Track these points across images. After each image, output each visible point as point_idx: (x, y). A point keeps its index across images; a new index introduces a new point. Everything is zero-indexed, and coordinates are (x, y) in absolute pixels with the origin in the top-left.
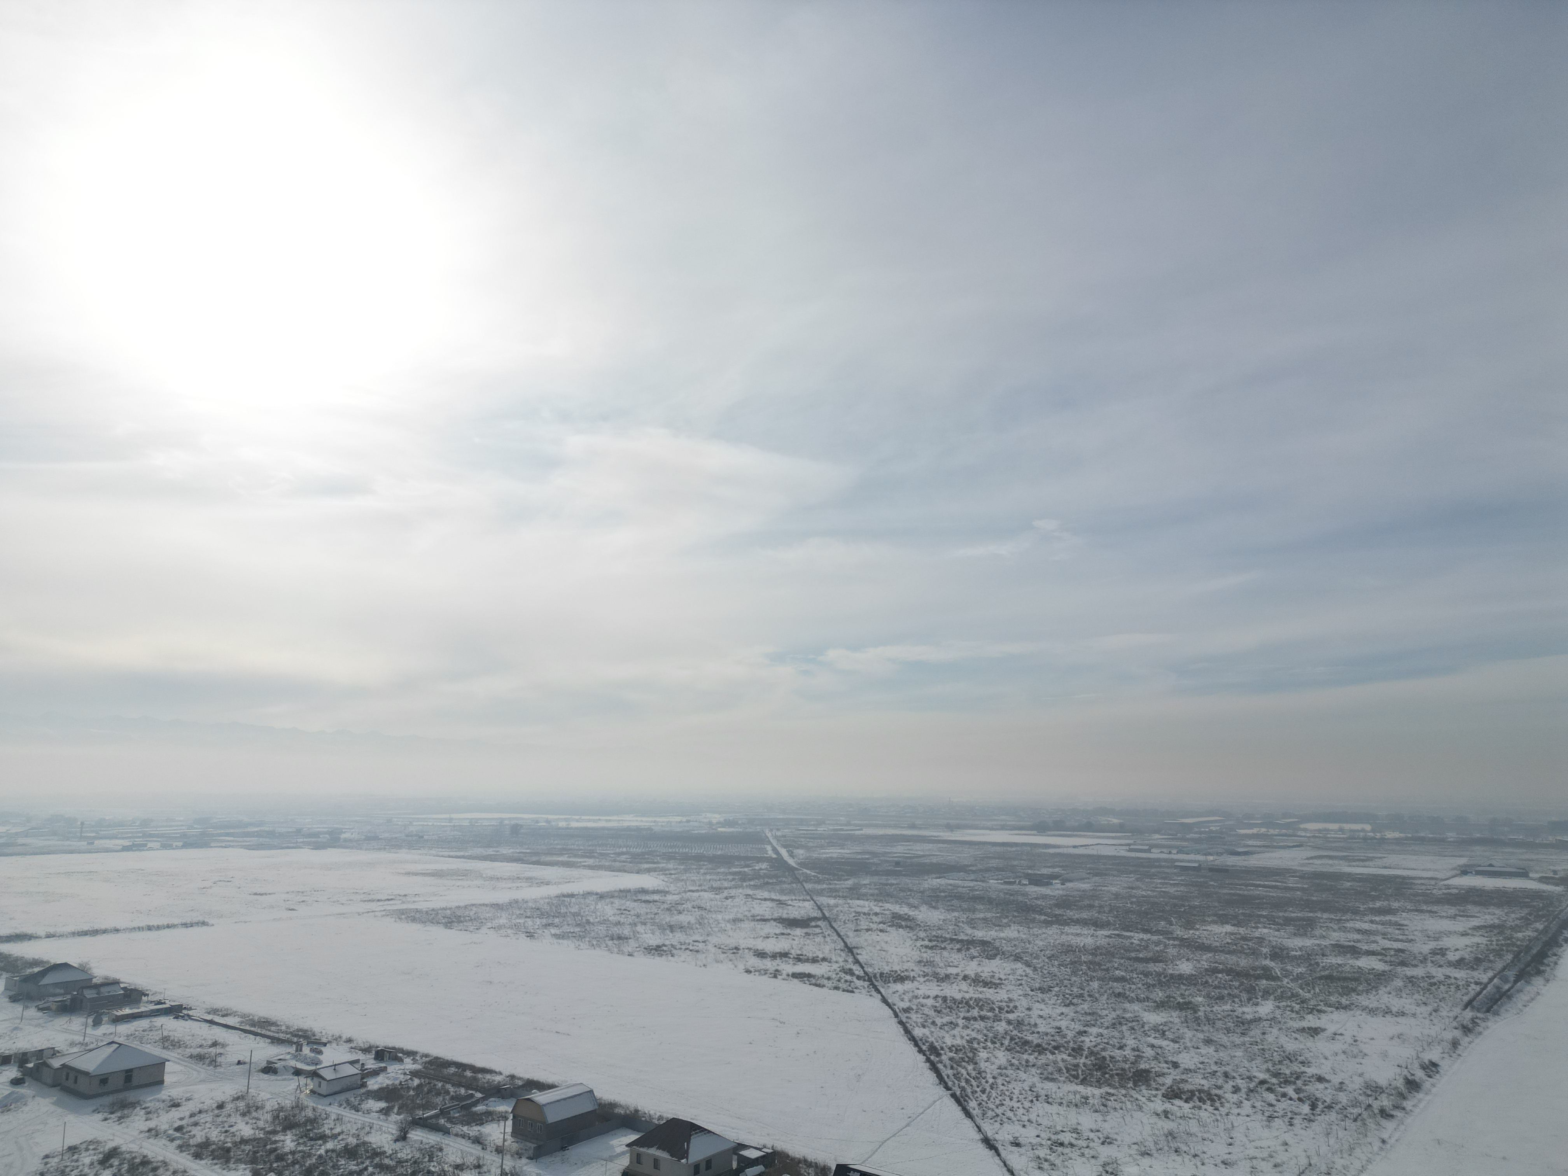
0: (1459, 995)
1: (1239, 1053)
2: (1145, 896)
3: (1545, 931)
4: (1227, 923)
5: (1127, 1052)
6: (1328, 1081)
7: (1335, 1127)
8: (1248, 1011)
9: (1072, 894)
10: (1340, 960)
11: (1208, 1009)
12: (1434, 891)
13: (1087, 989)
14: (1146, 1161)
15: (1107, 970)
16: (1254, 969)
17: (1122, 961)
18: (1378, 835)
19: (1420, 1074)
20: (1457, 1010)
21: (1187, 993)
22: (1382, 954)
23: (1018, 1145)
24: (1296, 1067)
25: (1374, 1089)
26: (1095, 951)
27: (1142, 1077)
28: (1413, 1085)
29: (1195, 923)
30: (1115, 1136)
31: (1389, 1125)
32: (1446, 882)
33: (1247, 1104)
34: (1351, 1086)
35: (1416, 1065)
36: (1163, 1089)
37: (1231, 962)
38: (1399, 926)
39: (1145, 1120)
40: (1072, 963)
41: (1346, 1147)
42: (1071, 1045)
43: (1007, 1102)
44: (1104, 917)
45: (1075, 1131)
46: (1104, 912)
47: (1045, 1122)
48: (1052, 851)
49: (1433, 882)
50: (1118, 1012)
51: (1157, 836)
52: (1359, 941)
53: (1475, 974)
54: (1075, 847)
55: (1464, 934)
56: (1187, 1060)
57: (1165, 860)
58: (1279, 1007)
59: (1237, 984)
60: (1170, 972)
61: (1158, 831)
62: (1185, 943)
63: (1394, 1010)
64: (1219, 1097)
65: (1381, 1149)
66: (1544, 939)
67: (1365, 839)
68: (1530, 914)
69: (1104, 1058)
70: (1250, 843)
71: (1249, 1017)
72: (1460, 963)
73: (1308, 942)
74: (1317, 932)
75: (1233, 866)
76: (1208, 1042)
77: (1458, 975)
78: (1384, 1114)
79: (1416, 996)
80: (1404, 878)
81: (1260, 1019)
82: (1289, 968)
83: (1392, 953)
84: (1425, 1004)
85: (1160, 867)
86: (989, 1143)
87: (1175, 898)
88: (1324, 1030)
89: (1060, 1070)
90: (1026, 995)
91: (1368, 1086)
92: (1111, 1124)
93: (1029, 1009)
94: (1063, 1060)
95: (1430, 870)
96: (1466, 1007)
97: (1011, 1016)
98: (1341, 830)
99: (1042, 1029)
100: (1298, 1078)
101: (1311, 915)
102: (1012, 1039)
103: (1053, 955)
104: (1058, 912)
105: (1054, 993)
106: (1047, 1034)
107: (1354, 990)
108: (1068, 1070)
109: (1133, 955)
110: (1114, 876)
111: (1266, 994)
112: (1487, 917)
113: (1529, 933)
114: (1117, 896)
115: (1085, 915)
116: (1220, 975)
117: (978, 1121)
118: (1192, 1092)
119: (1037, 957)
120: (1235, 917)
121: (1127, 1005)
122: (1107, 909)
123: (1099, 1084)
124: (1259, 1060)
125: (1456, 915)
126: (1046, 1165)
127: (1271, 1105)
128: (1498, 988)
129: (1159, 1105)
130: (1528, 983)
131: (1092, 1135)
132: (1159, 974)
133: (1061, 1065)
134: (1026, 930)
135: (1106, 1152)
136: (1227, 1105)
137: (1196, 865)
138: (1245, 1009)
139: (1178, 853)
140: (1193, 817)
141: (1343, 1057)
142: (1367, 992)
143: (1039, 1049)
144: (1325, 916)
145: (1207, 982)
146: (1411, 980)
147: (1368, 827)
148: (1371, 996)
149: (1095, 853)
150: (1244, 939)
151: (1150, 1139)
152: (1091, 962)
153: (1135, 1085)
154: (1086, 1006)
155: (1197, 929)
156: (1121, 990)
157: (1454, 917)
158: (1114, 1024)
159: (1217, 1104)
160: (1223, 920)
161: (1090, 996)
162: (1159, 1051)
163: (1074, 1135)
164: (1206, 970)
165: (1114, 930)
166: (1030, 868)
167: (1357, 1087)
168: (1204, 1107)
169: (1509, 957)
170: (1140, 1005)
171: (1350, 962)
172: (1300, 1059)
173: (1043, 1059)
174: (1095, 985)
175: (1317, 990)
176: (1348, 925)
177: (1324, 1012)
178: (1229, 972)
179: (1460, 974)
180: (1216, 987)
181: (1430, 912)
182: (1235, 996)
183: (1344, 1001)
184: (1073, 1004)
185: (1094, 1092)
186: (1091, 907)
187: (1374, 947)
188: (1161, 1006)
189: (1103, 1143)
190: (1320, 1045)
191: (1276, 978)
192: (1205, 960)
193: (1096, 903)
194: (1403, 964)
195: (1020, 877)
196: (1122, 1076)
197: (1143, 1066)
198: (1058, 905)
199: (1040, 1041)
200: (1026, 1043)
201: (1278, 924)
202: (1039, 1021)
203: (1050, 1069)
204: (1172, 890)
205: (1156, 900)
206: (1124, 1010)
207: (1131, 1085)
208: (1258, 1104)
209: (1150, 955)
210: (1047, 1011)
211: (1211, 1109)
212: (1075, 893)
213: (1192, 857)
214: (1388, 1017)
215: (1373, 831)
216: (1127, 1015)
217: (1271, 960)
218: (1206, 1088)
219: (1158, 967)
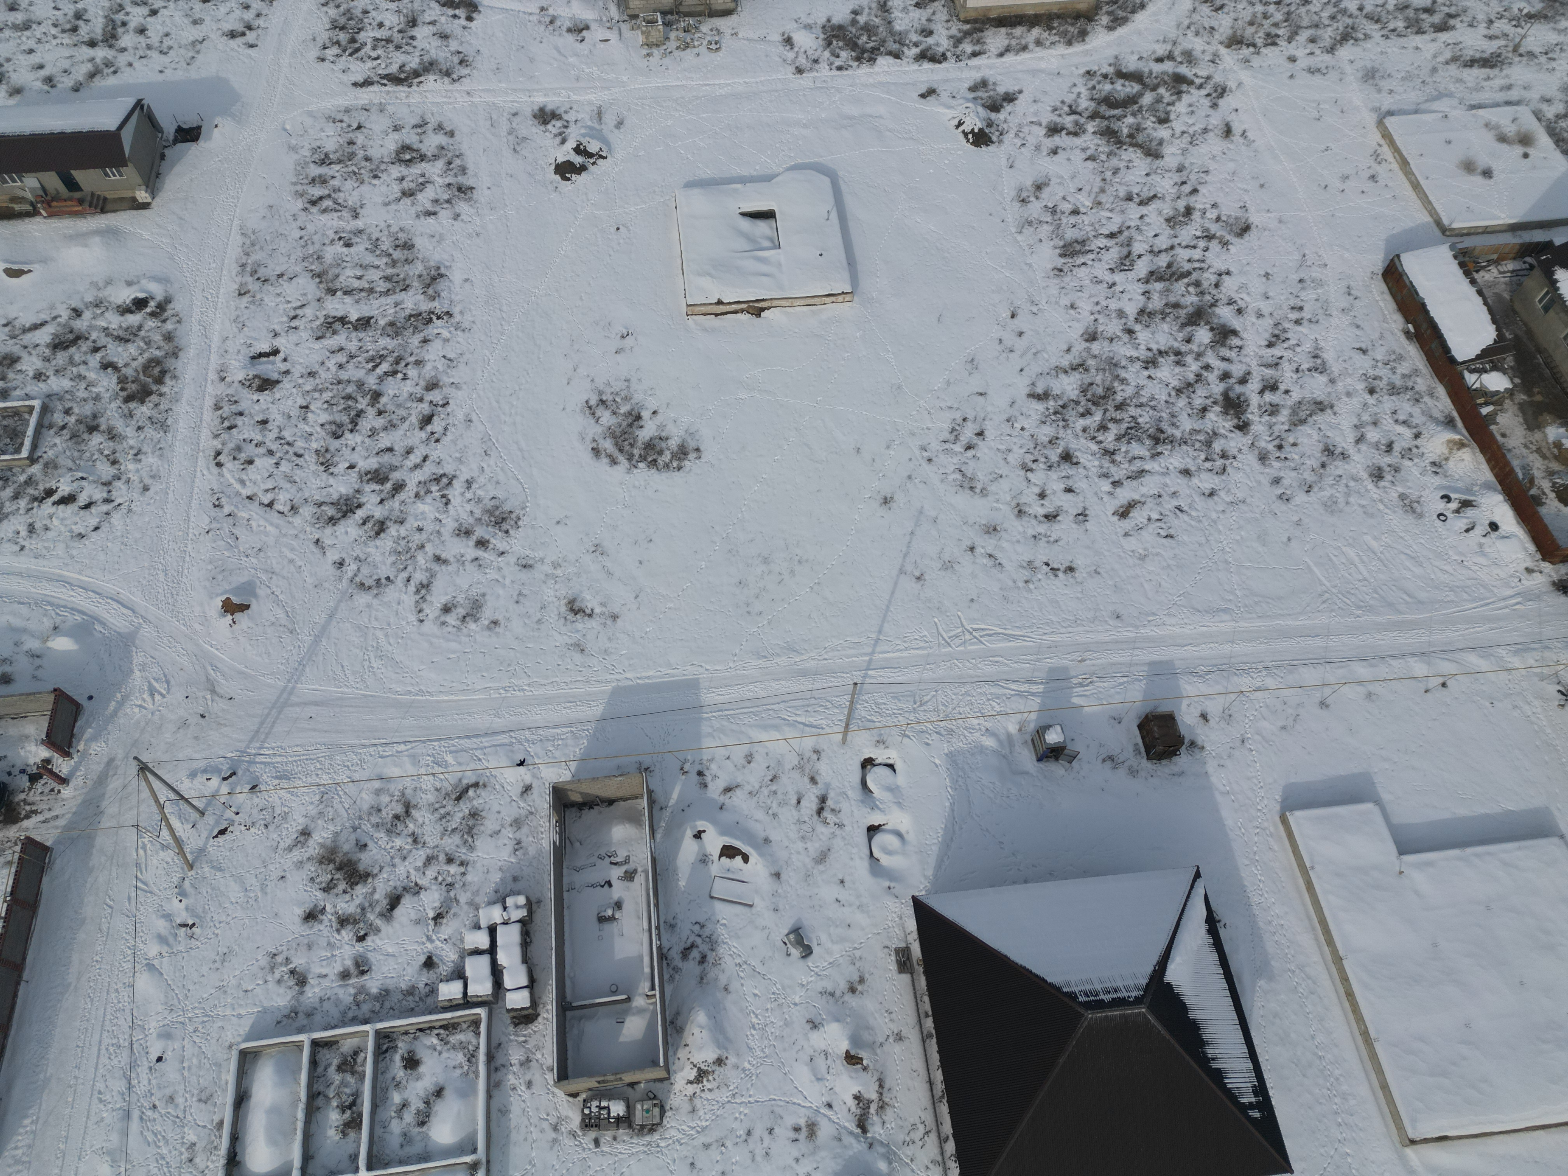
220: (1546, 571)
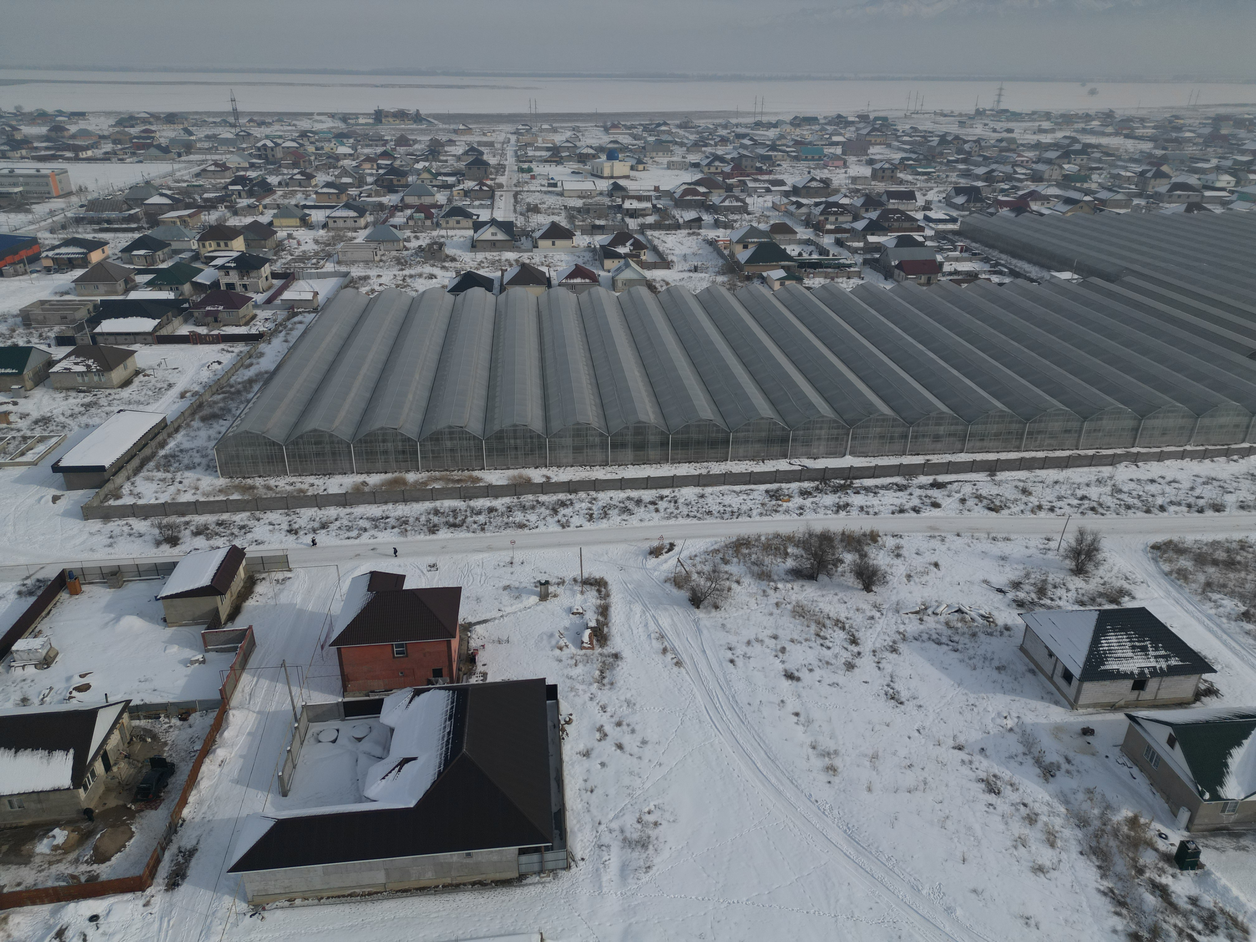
220: (153, 892)
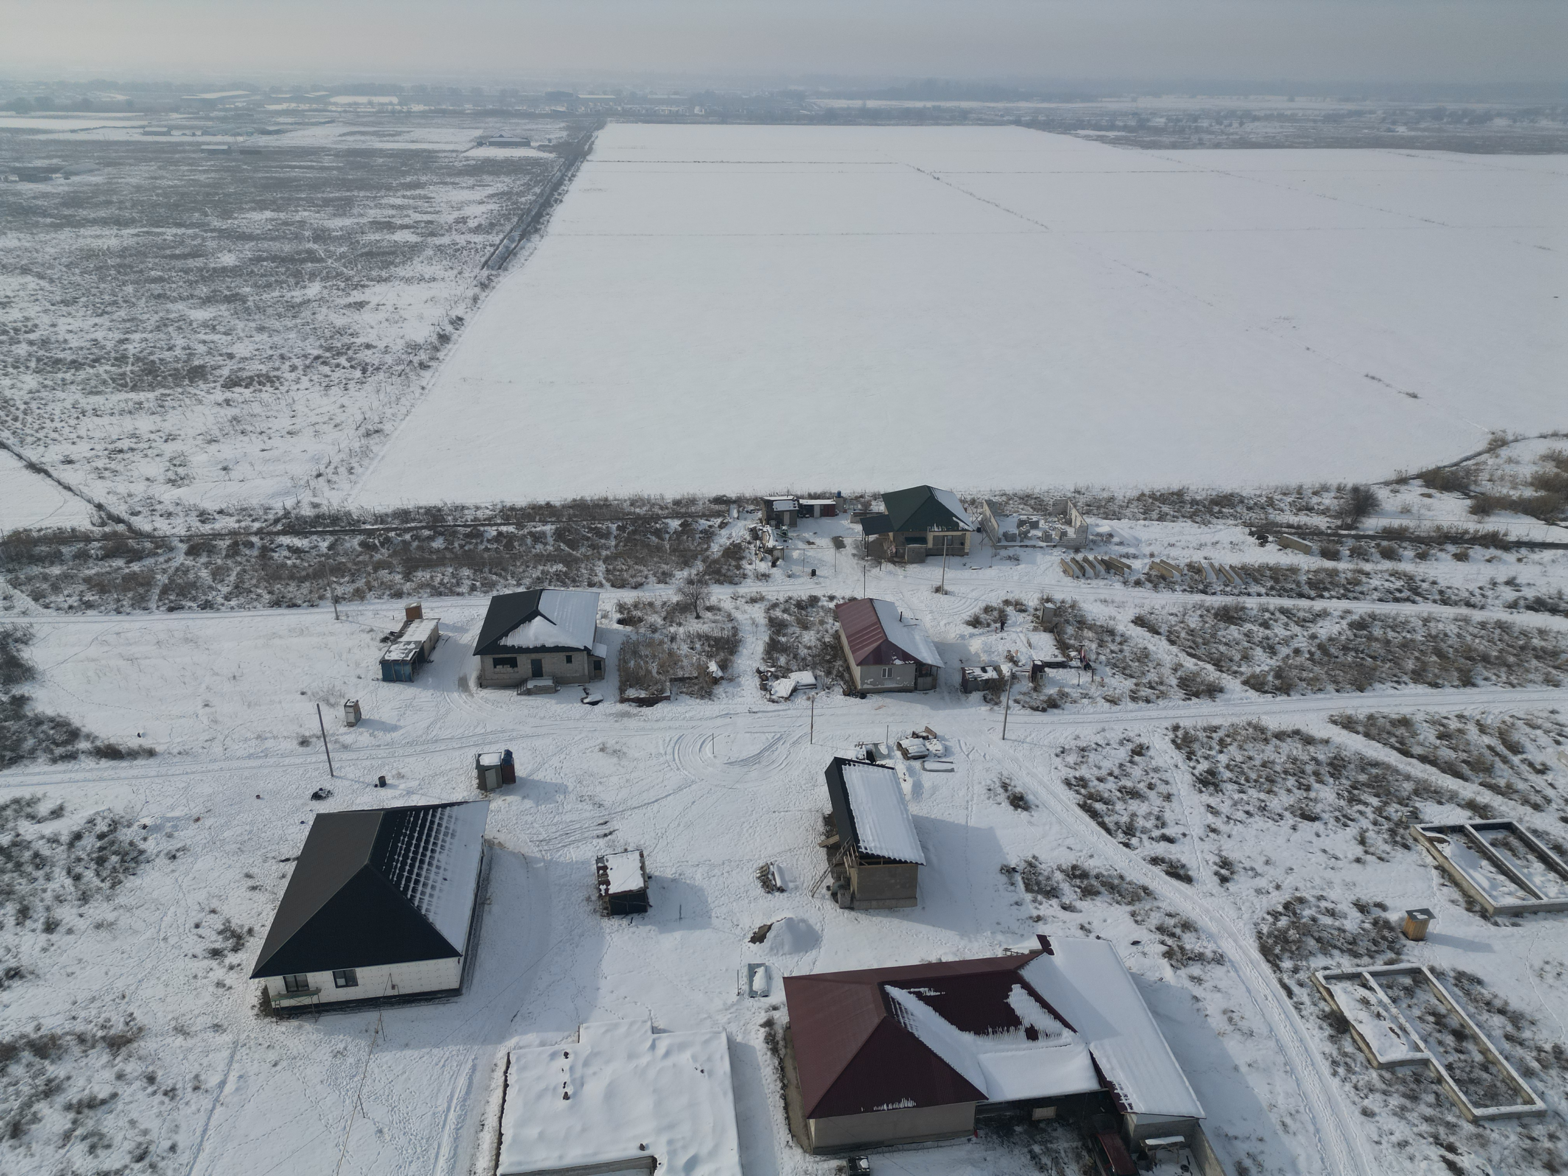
0: (477, 257)
1: (292, 335)
2: (172, 187)
3: (542, 194)
4: (266, 209)
5: (178, 352)
6: (375, 347)
7: (383, 385)
8: (297, 295)
9: (81, 189)
10: (378, 236)
11: (257, 298)
12: (456, 164)
13: (120, 295)
14: (214, 447)
15: (141, 271)
16: (299, 253)
17: (157, 260)
18: (405, 109)
19: (449, 329)
20: (477, 271)
21: (233, 285)
22: (414, 227)
23: (70, 462)
24: (346, 340)
25: (414, 347)
26: (123, 252)
27: (197, 373)
28: (444, 338)
29: (233, 212)
30: (178, 432)
31: (427, 374)
32: (465, 154)
33: (305, 380)
34: (394, 348)
35: (447, 322)
36: (221, 381)
37: (274, 249)
38: (427, 199)
39: (207, 412)
40: (98, 269)
41: (393, 398)
42: (113, 354)
43: (48, 424)
44: (127, 214)
45: (133, 436)
46: (126, 208)
47: (97, 434)
48: (42, 137)
49: (454, 155)
50: (161, 314)
51: (175, 115)
52: (393, 216)
53: (490, 237)
54: (73, 131)
55: (481, 203)
56: (242, 349)
57: (190, 144)
58: (325, 287)
59: (283, 270)
60: (212, 265)
61: (176, 110)
62: (224, 234)
63: (427, 277)
64: (278, 378)
65: (422, 394)
66: (541, 201)
67: (393, 112)
68: (531, 180)
69: (153, 362)
70: (281, 120)
71: (298, 300)
72: (478, 229)
73: (347, 222)
74: (355, 211)
75: (265, 147)
76: (261, 329)
77: (476, 240)
78: (423, 366)
79: (444, 262)
80: (429, 151)
81: (309, 300)
82: (332, 248)
83: (423, 225)
84: (452, 268)
85: (184, 151)
86: (34, 468)
87: (208, 185)
88: (368, 303)
89: (104, 382)
90: (46, 311)
91: (408, 346)
92: (171, 422)
93: (54, 325)
94: (106, 372)
95: (451, 143)
96: (483, 267)
97: (32, 336)
98: (370, 103)
99: (74, 344)
100: (348, 349)
101: (348, 194)
102: (39, 360)
103: (71, 263)
104: (67, 212)
105: (81, 304)
106: (81, 348)
107: (392, 263)
108: (114, 380)
109: (168, 252)
110: (131, 165)
111: (313, 276)
112: (499, 185)
113: (531, 197)
114: (138, 188)
115: (102, 213)
116: (265, 263)
117: (17, 449)
118: (251, 378)
119: (51, 267)
120: (274, 202)
121: (170, 306)
122: (128, 204)
123: (152, 387)
124: (312, 339)
125: (474, 185)
126: (107, 474)
127: (327, 376)
128: (507, 247)
129: (220, 395)
130: (529, 240)
131: (152, 436)
132: (200, 270)
133: (105, 376)
134: (29, 237)
135: (170, 449)
136: (286, 383)
137: (225, 147)
138: (294, 293)
139: (203, 134)
140: (214, 91)
141: (387, 324)
142: (404, 263)
143: (76, 365)
144: (362, 194)
145: (252, 272)
146: (439, 249)
147: (395, 100)
148: (407, 267)
149: (101, 138)
150: (286, 223)
151: (215, 427)
152: (120, 266)
153: (191, 381)
154: (122, 313)
155: (236, 218)
156: (161, 292)
157: (472, 187)
158: (158, 327)
159: (277, 384)
160: (262, 206)
161: (125, 302)
162: (212, 345)
163: (134, 440)
164: (250, 259)
165: (142, 227)
166: (17, 159)
167: (400, 347)
168: (264, 389)
169: (515, 219)
170: (185, 303)
171: (387, 237)
172: (349, 331)
173: (82, 375)
174: (130, 289)
175: (360, 267)
176: (384, 201)
177: (367, 286)
178: (274, 258)
179: (478, 239)
180: (262, 276)
181: (453, 183)
182: (282, 282)
183: (384, 274)
184: (107, 313)
185: (148, 397)
186: (109, 203)
187: (407, 221)
188: (207, 301)
189: (166, 441)
190: (366, 317)
191: (320, 260)
192: (248, 250)
193: (115, 198)
194: (433, 234)
195: (5, 172)
196: (177, 377)
197: (196, 363)
198: (65, 204)
199: (74, 357)
200: (58, 361)
201: (317, 206)
202: (69, 337)
203: (93, 383)
204: (202, 177)
205: (186, 190)
206: (168, 311)
207: (187, 382)
208: (315, 378)
209: (187, 250)
210: (76, 324)
211: (271, 390)
212: (85, 188)
213: (219, 138)
214: (422, 284)
215: (400, 104)
216: (172, 316)
217: (314, 243)
218: (264, 372)
219: (199, 262)
